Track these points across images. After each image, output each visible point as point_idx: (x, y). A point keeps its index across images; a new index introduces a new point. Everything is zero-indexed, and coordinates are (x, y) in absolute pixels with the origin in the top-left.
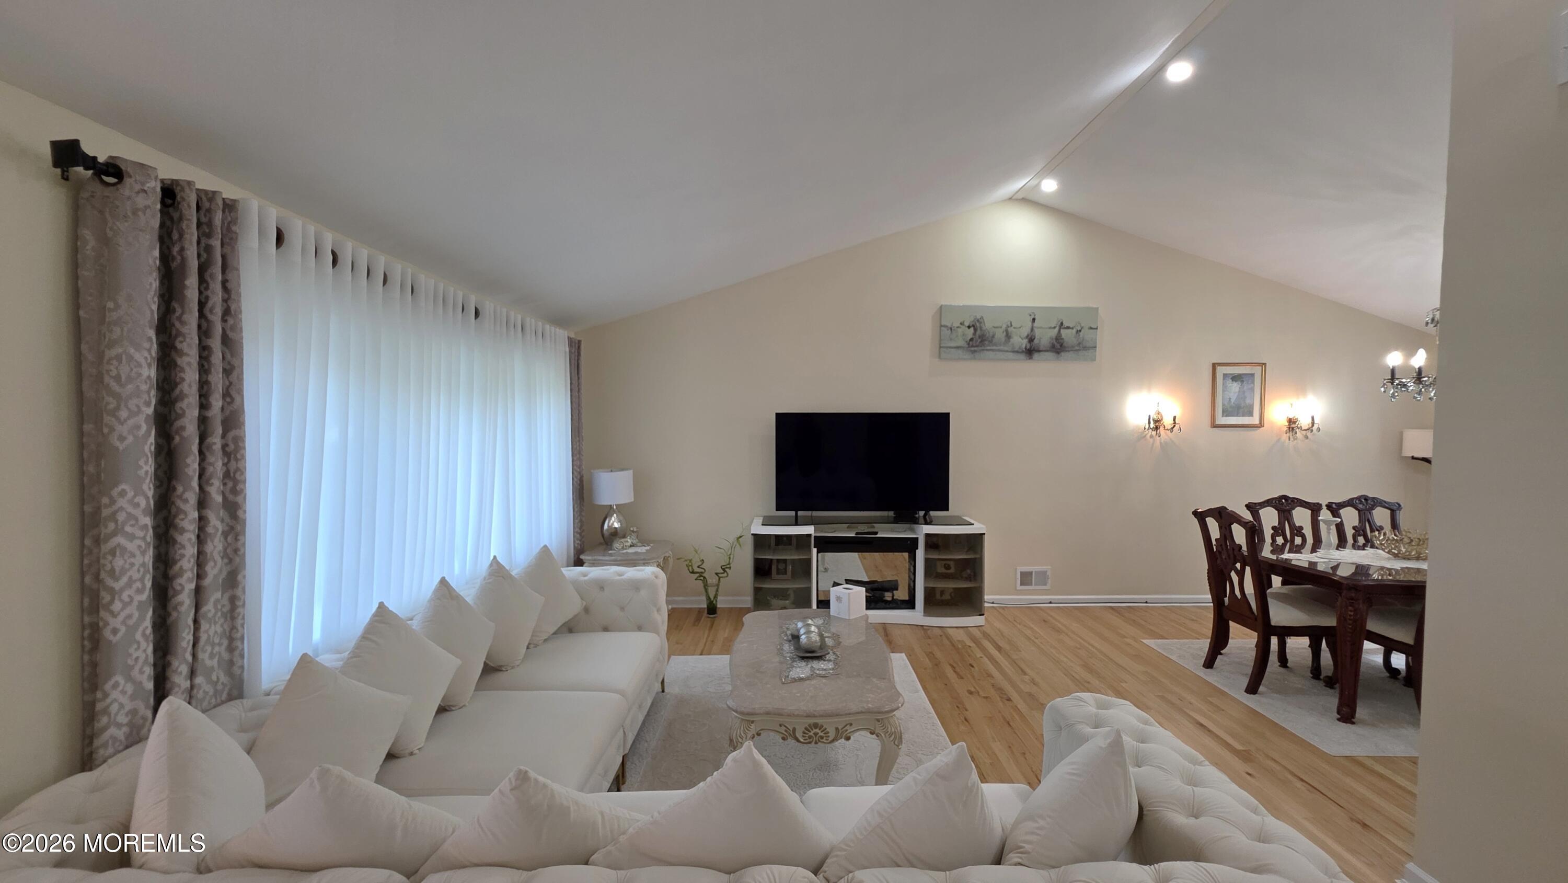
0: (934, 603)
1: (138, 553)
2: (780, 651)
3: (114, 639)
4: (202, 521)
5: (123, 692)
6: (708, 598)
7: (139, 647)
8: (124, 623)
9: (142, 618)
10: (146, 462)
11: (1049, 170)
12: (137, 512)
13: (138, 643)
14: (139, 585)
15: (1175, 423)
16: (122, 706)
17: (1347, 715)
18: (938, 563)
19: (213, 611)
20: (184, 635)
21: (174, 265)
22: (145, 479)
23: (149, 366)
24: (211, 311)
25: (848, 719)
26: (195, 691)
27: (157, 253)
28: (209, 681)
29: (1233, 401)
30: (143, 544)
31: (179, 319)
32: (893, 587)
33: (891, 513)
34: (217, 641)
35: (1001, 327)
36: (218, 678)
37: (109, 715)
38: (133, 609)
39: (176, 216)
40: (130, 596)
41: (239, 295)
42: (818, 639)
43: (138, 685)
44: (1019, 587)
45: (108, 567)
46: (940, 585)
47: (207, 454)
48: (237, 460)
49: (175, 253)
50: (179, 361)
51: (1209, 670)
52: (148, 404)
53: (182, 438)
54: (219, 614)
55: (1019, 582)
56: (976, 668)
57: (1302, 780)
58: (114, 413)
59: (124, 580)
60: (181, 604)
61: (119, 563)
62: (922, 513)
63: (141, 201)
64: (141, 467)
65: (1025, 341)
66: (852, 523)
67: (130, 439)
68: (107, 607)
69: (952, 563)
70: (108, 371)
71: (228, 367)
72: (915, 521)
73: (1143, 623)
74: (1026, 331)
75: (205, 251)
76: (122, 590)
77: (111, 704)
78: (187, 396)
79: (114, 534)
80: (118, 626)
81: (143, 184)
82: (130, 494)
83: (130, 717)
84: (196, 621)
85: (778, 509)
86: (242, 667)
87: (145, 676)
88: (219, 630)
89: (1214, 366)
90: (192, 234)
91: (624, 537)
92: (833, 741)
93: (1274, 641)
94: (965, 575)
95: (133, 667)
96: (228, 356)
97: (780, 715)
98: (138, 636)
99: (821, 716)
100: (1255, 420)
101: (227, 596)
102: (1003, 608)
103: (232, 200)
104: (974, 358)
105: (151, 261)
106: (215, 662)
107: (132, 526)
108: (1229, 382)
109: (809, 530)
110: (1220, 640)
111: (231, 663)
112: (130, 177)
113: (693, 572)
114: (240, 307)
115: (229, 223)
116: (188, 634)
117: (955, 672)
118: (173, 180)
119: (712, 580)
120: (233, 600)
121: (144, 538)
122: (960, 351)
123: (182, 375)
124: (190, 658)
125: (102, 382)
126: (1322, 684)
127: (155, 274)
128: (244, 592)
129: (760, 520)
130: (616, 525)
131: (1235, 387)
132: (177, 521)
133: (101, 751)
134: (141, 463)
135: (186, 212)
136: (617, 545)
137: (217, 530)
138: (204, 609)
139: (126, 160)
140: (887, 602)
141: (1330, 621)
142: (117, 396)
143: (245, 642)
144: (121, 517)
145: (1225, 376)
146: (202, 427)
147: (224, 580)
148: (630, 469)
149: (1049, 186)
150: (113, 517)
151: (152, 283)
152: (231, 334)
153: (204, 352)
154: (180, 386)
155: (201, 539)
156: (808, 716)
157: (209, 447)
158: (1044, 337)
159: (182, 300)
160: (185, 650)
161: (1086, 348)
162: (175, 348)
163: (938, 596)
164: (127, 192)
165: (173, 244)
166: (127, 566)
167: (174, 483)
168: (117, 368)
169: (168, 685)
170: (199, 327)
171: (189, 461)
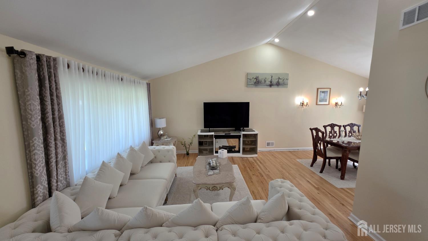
0: (245, 151)
1: (41, 154)
2: (206, 168)
3: (37, 176)
4: (56, 144)
5: (41, 188)
6: (187, 151)
7: (43, 177)
8: (39, 172)
9: (43, 170)
10: (40, 131)
11: (277, 37)
12: (40, 144)
13: (43, 176)
14: (42, 162)
15: (307, 104)
16: (41, 192)
17: (342, 178)
18: (246, 141)
19: (61, 166)
20: (54, 173)
21: (42, 78)
22: (41, 135)
23: (38, 106)
24: (53, 89)
25: (223, 185)
26: (58, 186)
27: (37, 75)
28: (61, 183)
29: (322, 98)
30: (42, 152)
31: (45, 92)
32: (234, 147)
33: (234, 128)
34: (62, 173)
35: (263, 79)
36: (63, 182)
37: (38, 194)
38: (41, 168)
39: (41, 64)
40: (40, 165)
41: (59, 84)
42: (215, 164)
43: (44, 186)
44: (266, 146)
45: (34, 158)
46: (246, 147)
47: (55, 127)
48: (63, 127)
49: (41, 74)
50: (46, 103)
51: (312, 167)
52: (39, 116)
53: (48, 123)
54: (62, 167)
55: (266, 145)
56: (255, 168)
57: (330, 194)
58: (30, 119)
59: (38, 161)
60: (53, 165)
61: (36, 157)
62: (242, 128)
63: (31, 61)
64: (39, 132)
65: (270, 83)
66: (224, 131)
67: (36, 125)
68: (35, 168)
69: (250, 141)
70: (28, 108)
71: (58, 103)
72: (240, 131)
73: (297, 155)
74: (270, 80)
75: (49, 73)
76: (38, 164)
77: (38, 191)
78: (49, 112)
79: (34, 150)
80: (38, 172)
81: (31, 57)
82: (37, 139)
83: (43, 194)
84: (57, 169)
85: (204, 128)
86: (69, 179)
87: (46, 184)
88: (63, 170)
89: (318, 89)
90: (46, 69)
91: (164, 136)
92: (219, 190)
93: (327, 160)
94: (253, 144)
95: (42, 182)
96: (58, 100)
97: (206, 184)
98: (43, 174)
99: (216, 184)
100: (327, 103)
101: (63, 162)
102: (262, 152)
103: (55, 58)
104: (256, 87)
105: (36, 78)
106: (62, 179)
107: (39, 147)
108: (321, 93)
109: (213, 133)
110: (315, 159)
111: (66, 178)
112: (28, 55)
113: (182, 145)
114: (60, 87)
115: (55, 64)
116: (55, 172)
117: (250, 169)
118: (39, 54)
119: (188, 146)
120: (65, 163)
121: (42, 150)
122: (252, 85)
123: (47, 107)
124: (56, 178)
125: (27, 111)
126: (338, 170)
127: (37, 81)
128: (68, 161)
129: (200, 131)
130: (162, 133)
131: (323, 94)
132: (50, 145)
133: (37, 203)
134: (39, 131)
135: (43, 63)
136: (162, 138)
137: (60, 146)
138: (58, 166)
139: (26, 50)
140: (233, 151)
141: (340, 155)
142: (31, 114)
143: (69, 173)
144: (36, 145)
145: (320, 91)
146: (53, 120)
147: (63, 158)
148: (165, 118)
149: (277, 40)
150: (33, 146)
151: (37, 83)
152: (58, 94)
153: (52, 100)
154: (47, 110)
155: (56, 148)
156: (213, 185)
157: (56, 125)
158: (275, 81)
159: (45, 87)
160: (55, 176)
161: (285, 84)
162: (44, 100)
163: (246, 150)
164: (27, 59)
165: (41, 72)
166: (38, 157)
167: (48, 135)
168: (30, 107)
169: (51, 185)
170: (50, 93)
171: (51, 129)
